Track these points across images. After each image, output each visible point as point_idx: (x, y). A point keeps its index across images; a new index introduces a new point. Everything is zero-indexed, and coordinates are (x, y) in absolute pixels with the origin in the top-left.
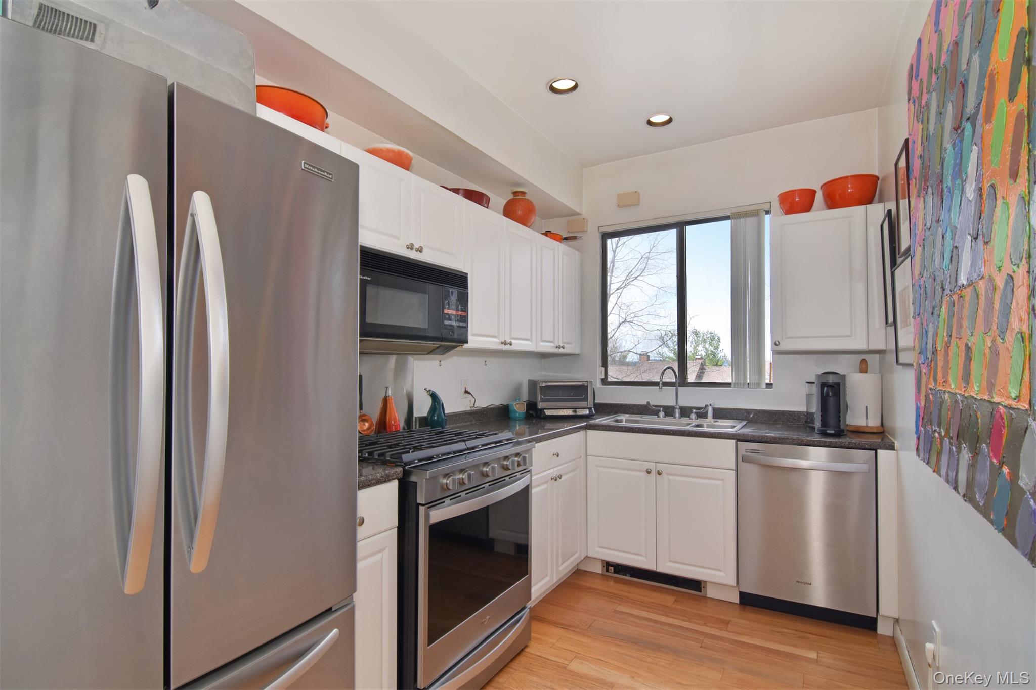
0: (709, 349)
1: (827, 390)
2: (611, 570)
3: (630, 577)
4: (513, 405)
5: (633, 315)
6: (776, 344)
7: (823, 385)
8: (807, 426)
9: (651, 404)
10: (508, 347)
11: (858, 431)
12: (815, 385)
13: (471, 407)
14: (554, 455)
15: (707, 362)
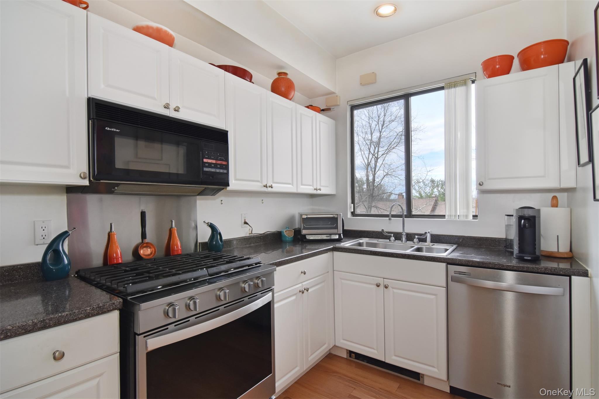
0: (441, 191)
1: (524, 222)
2: (353, 356)
3: (367, 363)
4: (284, 232)
5: (392, 170)
6: (480, 184)
7: (520, 218)
8: (506, 250)
9: (385, 230)
10: (270, 189)
11: (551, 257)
12: (514, 217)
13: (249, 234)
14: (302, 273)
15: (439, 199)
